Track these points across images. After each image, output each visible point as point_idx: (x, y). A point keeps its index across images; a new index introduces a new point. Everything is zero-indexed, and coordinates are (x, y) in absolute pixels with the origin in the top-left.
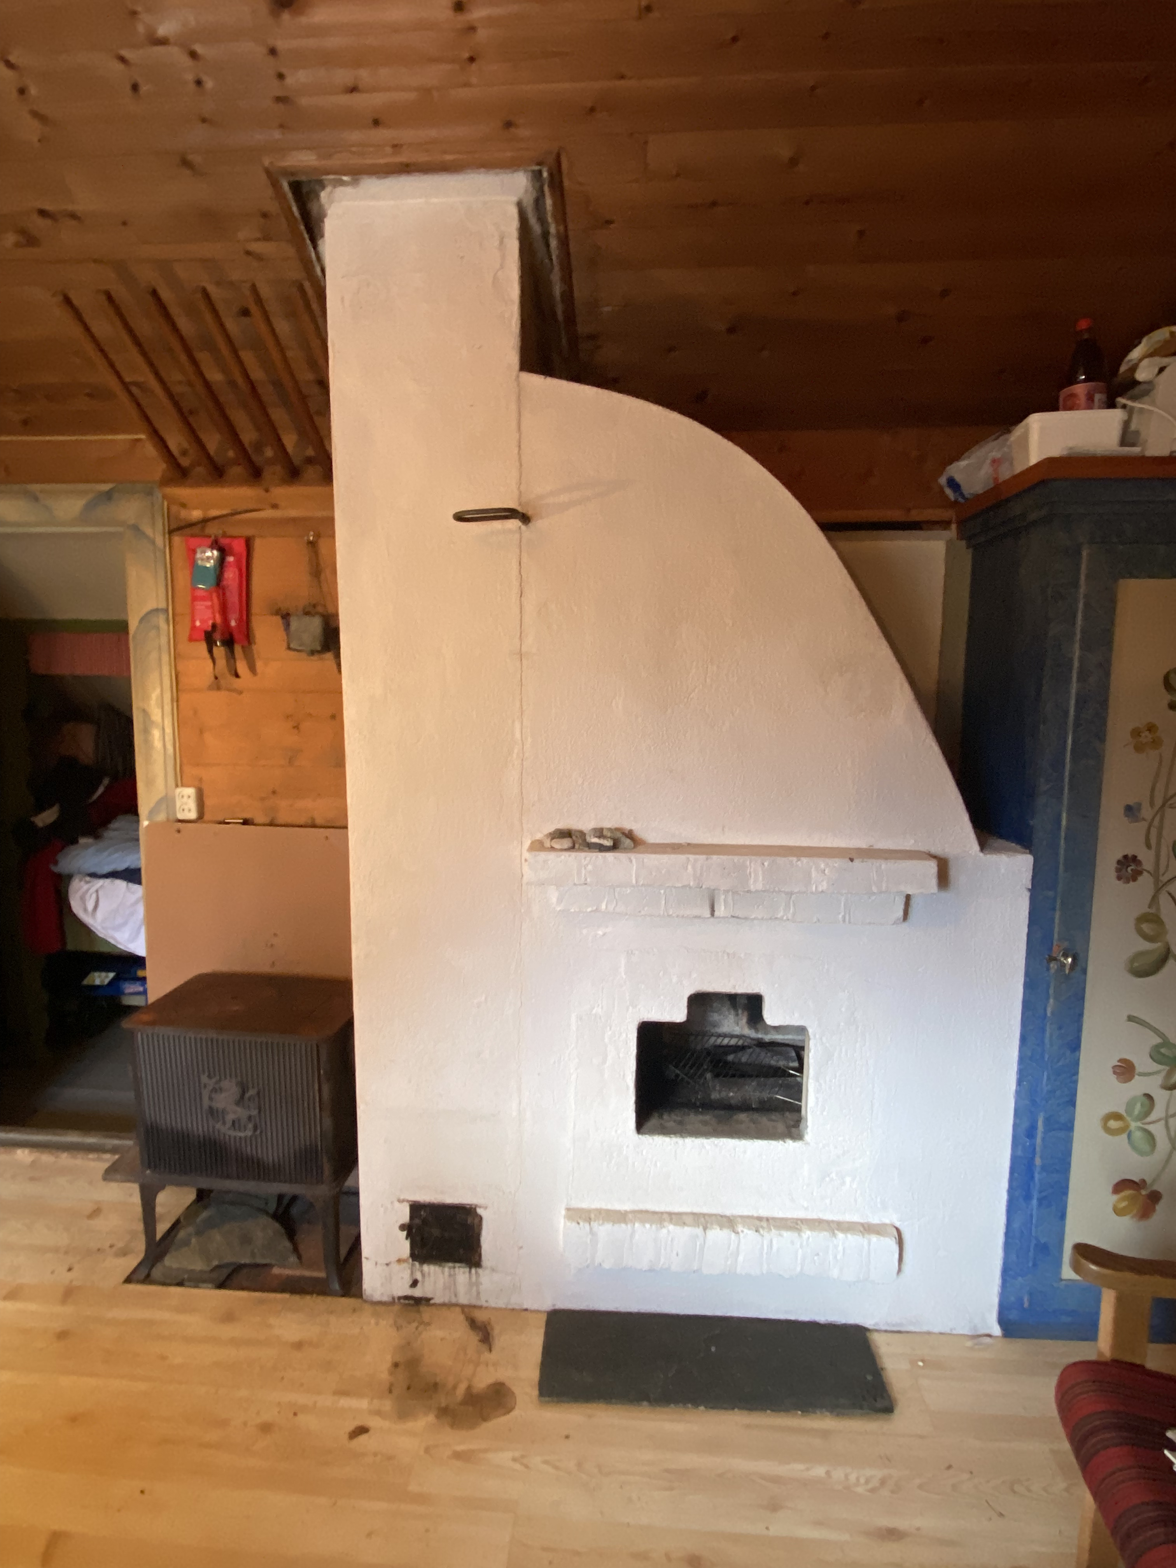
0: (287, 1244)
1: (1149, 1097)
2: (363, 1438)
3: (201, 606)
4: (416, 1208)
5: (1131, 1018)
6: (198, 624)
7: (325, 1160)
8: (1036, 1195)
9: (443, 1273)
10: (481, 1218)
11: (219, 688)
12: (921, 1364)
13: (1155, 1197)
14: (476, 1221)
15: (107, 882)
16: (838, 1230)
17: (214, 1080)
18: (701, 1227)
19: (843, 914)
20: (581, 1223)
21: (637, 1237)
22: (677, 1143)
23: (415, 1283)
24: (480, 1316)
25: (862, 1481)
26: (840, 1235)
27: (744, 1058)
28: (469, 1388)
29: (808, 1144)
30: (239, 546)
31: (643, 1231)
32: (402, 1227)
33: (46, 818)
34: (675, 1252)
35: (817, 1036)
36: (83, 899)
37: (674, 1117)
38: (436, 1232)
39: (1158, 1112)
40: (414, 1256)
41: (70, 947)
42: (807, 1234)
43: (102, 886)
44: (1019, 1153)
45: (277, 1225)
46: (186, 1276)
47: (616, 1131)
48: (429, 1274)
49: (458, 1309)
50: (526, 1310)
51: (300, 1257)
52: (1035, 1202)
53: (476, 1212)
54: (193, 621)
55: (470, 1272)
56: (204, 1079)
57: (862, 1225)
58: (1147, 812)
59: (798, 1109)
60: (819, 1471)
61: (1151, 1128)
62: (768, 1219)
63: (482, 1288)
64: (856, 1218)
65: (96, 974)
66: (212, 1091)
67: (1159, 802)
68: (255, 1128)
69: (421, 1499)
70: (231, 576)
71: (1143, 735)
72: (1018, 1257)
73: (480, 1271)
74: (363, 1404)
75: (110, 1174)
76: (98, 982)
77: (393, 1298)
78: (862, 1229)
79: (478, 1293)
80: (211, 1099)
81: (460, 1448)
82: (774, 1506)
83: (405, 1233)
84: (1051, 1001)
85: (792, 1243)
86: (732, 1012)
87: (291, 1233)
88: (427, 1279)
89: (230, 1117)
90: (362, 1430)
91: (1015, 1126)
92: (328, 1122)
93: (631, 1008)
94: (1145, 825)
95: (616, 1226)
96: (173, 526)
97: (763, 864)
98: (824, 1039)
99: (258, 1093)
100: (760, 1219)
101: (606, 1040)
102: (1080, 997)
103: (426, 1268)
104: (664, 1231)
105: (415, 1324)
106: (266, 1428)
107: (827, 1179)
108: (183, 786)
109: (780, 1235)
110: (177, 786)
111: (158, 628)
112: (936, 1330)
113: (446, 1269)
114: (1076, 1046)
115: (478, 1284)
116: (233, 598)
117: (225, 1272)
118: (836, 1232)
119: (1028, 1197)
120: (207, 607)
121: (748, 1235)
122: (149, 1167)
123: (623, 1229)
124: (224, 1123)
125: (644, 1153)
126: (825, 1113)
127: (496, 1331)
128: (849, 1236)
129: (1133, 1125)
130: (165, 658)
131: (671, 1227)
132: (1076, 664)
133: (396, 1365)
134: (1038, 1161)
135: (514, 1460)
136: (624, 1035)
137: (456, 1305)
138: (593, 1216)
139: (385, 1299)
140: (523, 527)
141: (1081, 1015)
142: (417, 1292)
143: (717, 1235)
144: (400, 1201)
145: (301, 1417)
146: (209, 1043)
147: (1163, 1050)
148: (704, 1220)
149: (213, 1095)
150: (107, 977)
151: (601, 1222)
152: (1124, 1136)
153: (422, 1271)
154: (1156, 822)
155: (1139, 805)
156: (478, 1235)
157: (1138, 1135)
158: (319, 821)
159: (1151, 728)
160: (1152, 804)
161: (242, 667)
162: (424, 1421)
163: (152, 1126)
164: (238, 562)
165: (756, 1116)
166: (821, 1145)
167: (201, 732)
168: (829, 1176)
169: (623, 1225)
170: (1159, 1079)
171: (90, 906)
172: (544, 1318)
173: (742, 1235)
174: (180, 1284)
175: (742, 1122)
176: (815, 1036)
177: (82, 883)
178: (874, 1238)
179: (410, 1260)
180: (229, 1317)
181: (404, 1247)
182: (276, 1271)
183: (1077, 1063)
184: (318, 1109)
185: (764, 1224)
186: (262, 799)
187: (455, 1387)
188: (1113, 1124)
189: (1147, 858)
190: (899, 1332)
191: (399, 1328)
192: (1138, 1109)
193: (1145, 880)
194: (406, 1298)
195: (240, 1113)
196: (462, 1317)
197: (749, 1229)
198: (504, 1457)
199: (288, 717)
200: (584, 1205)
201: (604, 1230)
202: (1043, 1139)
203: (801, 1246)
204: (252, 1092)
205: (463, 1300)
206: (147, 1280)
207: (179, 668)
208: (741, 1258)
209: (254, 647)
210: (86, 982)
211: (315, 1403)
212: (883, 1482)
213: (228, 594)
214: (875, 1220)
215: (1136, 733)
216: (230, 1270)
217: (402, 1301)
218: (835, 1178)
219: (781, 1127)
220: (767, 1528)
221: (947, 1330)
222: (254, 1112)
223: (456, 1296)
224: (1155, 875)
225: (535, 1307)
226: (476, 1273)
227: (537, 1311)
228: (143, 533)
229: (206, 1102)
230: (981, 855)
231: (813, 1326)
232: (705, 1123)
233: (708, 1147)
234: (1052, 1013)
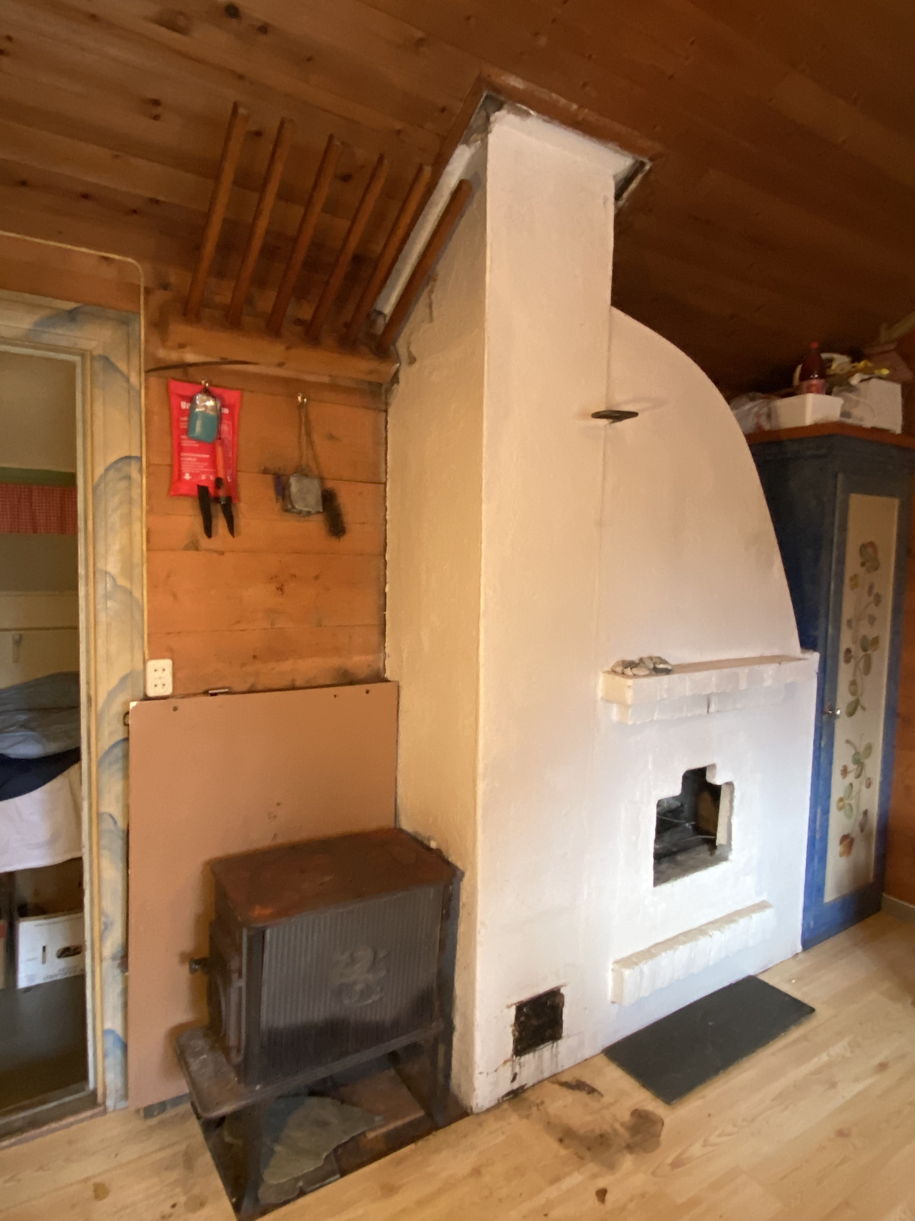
1: (851, 785)
2: (609, 1197)
3: (191, 458)
4: (522, 1007)
5: (847, 741)
6: (187, 477)
8: (815, 858)
9: (537, 1056)
10: (563, 996)
12: (794, 981)
13: (852, 843)
14: (561, 999)
17: (349, 952)
18: (693, 941)
20: (637, 967)
22: (673, 885)
23: (514, 1078)
24: (568, 1078)
25: (843, 1050)
28: (623, 1125)
29: (732, 861)
30: (233, 398)
34: (682, 966)
35: (738, 786)
38: (534, 1022)
39: (854, 792)
40: (515, 1052)
44: (811, 833)
45: (326, 1101)
46: (301, 1184)
47: (642, 891)
48: (527, 1062)
49: (548, 1082)
50: (588, 1059)
52: (816, 861)
53: (560, 993)
55: (553, 1046)
56: (336, 958)
58: (853, 623)
60: (824, 1057)
61: (851, 802)
63: (561, 1055)
64: (750, 903)
67: (857, 617)
68: (383, 990)
69: (692, 1203)
70: (226, 428)
73: (561, 1041)
74: (578, 1177)
77: (499, 1100)
79: (556, 1063)
80: (342, 976)
81: (670, 1160)
82: (833, 1085)
83: (512, 1033)
84: (824, 738)
88: (523, 1069)
89: (359, 988)
90: (602, 1193)
91: (809, 818)
93: (651, 792)
94: (853, 630)
95: (652, 961)
97: (745, 671)
98: (741, 787)
99: (390, 952)
100: (713, 923)
101: (640, 820)
102: (832, 733)
103: (523, 1059)
104: (677, 951)
105: (535, 1109)
107: (739, 882)
108: (157, 658)
110: (147, 659)
111: (128, 478)
112: (778, 962)
113: (539, 1052)
114: (830, 762)
115: (558, 1054)
116: (229, 453)
118: (749, 914)
119: (812, 861)
123: (656, 962)
124: (352, 997)
125: (657, 900)
127: (590, 1082)
128: (756, 914)
129: (847, 803)
132: (836, 541)
133: (561, 1141)
134: (817, 837)
135: (704, 1146)
136: (650, 814)
137: (544, 1080)
139: (495, 1103)
141: (833, 744)
142: (517, 1084)
144: (509, 1007)
145: (552, 1214)
147: (856, 756)
149: (344, 970)
152: (844, 810)
153: (520, 1064)
154: (856, 629)
155: (852, 620)
156: (561, 1011)
157: (848, 808)
158: (298, 683)
159: (856, 576)
162: (627, 1161)
163: (263, 1032)
164: (231, 416)
167: (175, 597)
168: (740, 879)
169: (656, 957)
170: (854, 774)
172: (604, 1057)
173: (713, 936)
174: (302, 1193)
179: (513, 1058)
181: (510, 1048)
182: (371, 1135)
183: (831, 772)
185: (718, 924)
187: (615, 1130)
188: (841, 804)
189: (853, 650)
190: (767, 970)
191: (526, 1117)
192: (848, 792)
193: (852, 662)
194: (509, 1093)
195: (372, 978)
196: (556, 1087)
197: (713, 930)
198: (696, 1150)
199: (272, 578)
200: (624, 955)
201: (646, 966)
202: (819, 822)
203: (739, 931)
204: (382, 954)
205: (547, 1072)
206: (259, 1211)
207: (150, 525)
208: (712, 953)
209: (240, 504)
211: (547, 1199)
212: (851, 1046)
214: (758, 900)
215: (852, 579)
217: (505, 1099)
220: (843, 1097)
221: (782, 959)
222: (384, 973)
223: (543, 1072)
224: (855, 658)
226: (558, 1044)
227: (598, 1055)
229: (336, 983)
230: (802, 653)
233: (687, 883)
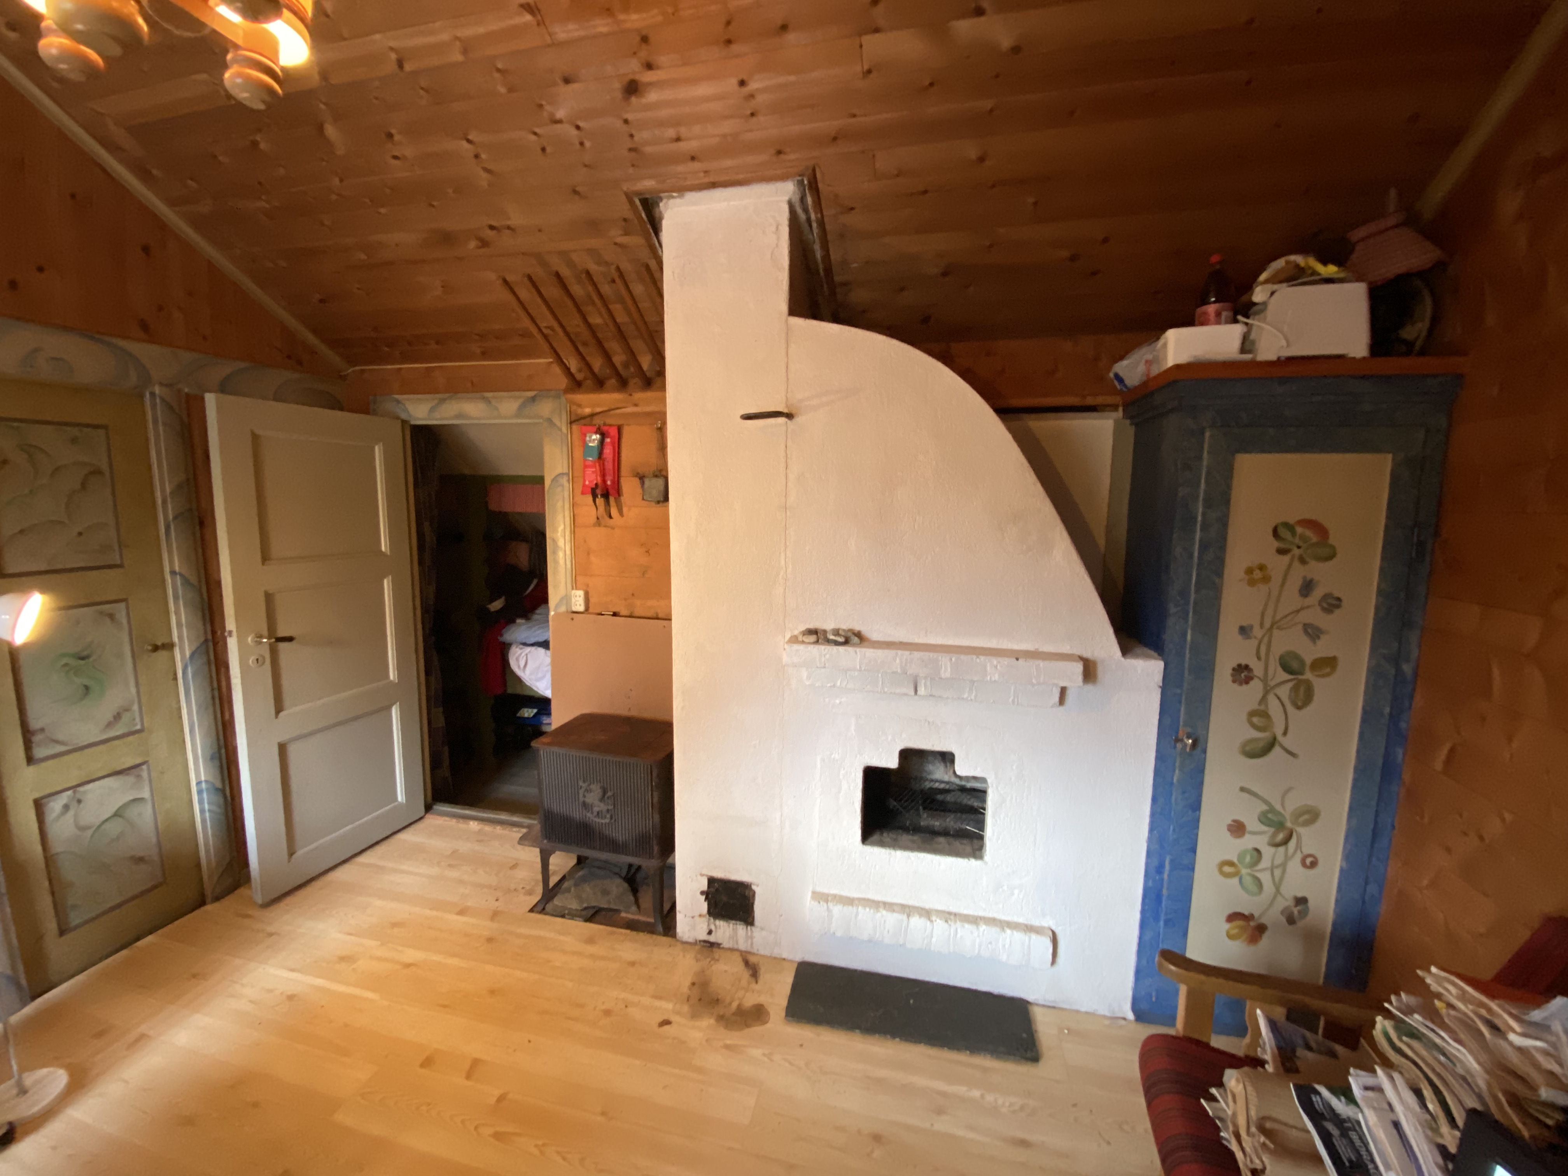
0: (632, 898)
1: (1257, 851)
2: (666, 1028)
3: (589, 471)
4: (712, 881)
5: (1242, 789)
6: (587, 483)
7: (655, 842)
8: (1163, 917)
9: (729, 926)
10: (754, 893)
11: (599, 525)
12: (1066, 1031)
13: (1261, 929)
14: (751, 894)
15: (533, 649)
16: (1007, 927)
17: (586, 784)
18: (906, 915)
19: (1012, 698)
20: (821, 903)
21: (860, 915)
22: (891, 853)
23: (710, 932)
24: (752, 959)
25: (1007, 1104)
26: (1008, 931)
27: (949, 798)
28: (739, 1006)
29: (986, 863)
30: (613, 432)
31: (864, 913)
32: (702, 893)
33: (496, 605)
34: (886, 930)
35: (994, 785)
36: (517, 659)
37: (891, 835)
38: (724, 898)
39: (1265, 863)
40: (710, 913)
41: (510, 691)
42: (983, 927)
43: (530, 652)
44: (1150, 884)
45: (626, 885)
46: (566, 912)
47: (848, 841)
48: (720, 926)
49: (737, 954)
50: (784, 959)
51: (639, 907)
52: (1162, 923)
53: (751, 888)
54: (584, 481)
55: (747, 928)
56: (581, 783)
57: (1026, 926)
58: (1257, 632)
59: (981, 838)
60: (976, 1093)
61: (1258, 875)
62: (955, 915)
63: (755, 940)
64: (1021, 920)
65: (526, 710)
66: (585, 792)
67: (1267, 624)
68: (611, 818)
69: (700, 1070)
70: (608, 451)
71: (1254, 573)
72: (1148, 962)
73: (753, 928)
74: (670, 1006)
75: (522, 840)
76: (526, 715)
77: (696, 941)
78: (1025, 929)
79: (752, 944)
80: (584, 796)
81: (728, 1042)
82: (940, 1111)
83: (704, 897)
84: (1177, 771)
85: (972, 933)
86: (942, 764)
87: (635, 891)
88: (718, 930)
89: (596, 809)
90: (666, 1022)
91: (1147, 864)
92: (657, 817)
93: (858, 756)
94: (1256, 643)
95: (845, 908)
96: (573, 418)
97: (951, 659)
98: (999, 789)
99: (613, 795)
100: (950, 913)
101: (841, 777)
102: (1200, 770)
103: (718, 922)
104: (879, 915)
105: (708, 960)
106: (607, 1013)
107: (1001, 890)
108: (576, 589)
109: (963, 926)
110: (573, 589)
111: (562, 486)
112: (1083, 1009)
113: (731, 925)
114: (1196, 806)
115: (752, 938)
116: (609, 466)
117: (591, 912)
118: (1005, 928)
119: (1157, 919)
120: (593, 472)
121: (939, 925)
122: (546, 838)
123: (849, 910)
124: (592, 813)
125: (867, 858)
126: (999, 842)
127: (762, 971)
128: (1015, 932)
129: (1244, 871)
130: (567, 506)
131: (884, 912)
132: (1200, 518)
133: (693, 984)
134: (1165, 892)
135: (764, 1055)
136: (853, 774)
137: (737, 950)
138: (830, 898)
139: (691, 940)
140: (789, 422)
141: (1202, 783)
142: (712, 939)
143: (916, 922)
144: (702, 875)
145: (630, 1010)
146: (584, 760)
147: (1270, 816)
148: (907, 910)
149: (586, 793)
150: (532, 712)
151: (835, 903)
152: (1236, 880)
153: (715, 925)
154: (1266, 640)
155: (1251, 627)
156: (753, 904)
157: (1248, 880)
158: (660, 616)
159: (1262, 568)
160: (1262, 625)
161: (614, 511)
162: (707, 1022)
163: (548, 810)
164: (612, 443)
165: (951, 840)
166: (996, 865)
167: (588, 554)
168: (1002, 887)
169: (850, 907)
170: (1265, 839)
171: (522, 664)
172: (795, 965)
173: (935, 923)
174: (563, 916)
175: (940, 843)
176: (992, 786)
177: (518, 649)
178: (1034, 936)
179: (708, 916)
180: (591, 941)
181: (704, 907)
182: (623, 915)
183: (1198, 821)
184: (650, 809)
185: (952, 917)
186: (625, 599)
187: (730, 1004)
188: (1227, 869)
189: (1257, 668)
190: (1054, 1007)
191: (697, 960)
192: (1248, 859)
193: (1256, 685)
194: (705, 941)
195: (603, 807)
196: (740, 959)
197: (941, 919)
198: (756, 1052)
199: (642, 545)
200: (826, 891)
201: (837, 910)
202: (1169, 876)
203: (979, 936)
204: (609, 794)
205: (742, 946)
206: (543, 911)
207: (575, 512)
208: (934, 940)
209: (622, 498)
210: (518, 715)
211: (640, 1001)
212: (1022, 1108)
213: (606, 464)
214: (1036, 923)
215: (1249, 571)
216: (595, 910)
217: (702, 943)
218: (1006, 889)
219: (968, 849)
220: (932, 1125)
221: (1090, 1010)
222: (611, 807)
223: (737, 944)
224: (1265, 680)
225: (791, 957)
226: (751, 929)
227: (791, 961)
228: (555, 425)
229: (581, 799)
230: (1123, 659)
231: (988, 995)
232: (913, 842)
233: (913, 858)
234: (1178, 781)
